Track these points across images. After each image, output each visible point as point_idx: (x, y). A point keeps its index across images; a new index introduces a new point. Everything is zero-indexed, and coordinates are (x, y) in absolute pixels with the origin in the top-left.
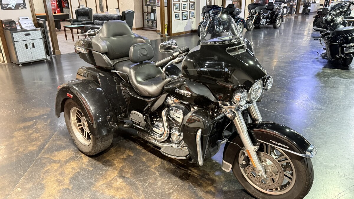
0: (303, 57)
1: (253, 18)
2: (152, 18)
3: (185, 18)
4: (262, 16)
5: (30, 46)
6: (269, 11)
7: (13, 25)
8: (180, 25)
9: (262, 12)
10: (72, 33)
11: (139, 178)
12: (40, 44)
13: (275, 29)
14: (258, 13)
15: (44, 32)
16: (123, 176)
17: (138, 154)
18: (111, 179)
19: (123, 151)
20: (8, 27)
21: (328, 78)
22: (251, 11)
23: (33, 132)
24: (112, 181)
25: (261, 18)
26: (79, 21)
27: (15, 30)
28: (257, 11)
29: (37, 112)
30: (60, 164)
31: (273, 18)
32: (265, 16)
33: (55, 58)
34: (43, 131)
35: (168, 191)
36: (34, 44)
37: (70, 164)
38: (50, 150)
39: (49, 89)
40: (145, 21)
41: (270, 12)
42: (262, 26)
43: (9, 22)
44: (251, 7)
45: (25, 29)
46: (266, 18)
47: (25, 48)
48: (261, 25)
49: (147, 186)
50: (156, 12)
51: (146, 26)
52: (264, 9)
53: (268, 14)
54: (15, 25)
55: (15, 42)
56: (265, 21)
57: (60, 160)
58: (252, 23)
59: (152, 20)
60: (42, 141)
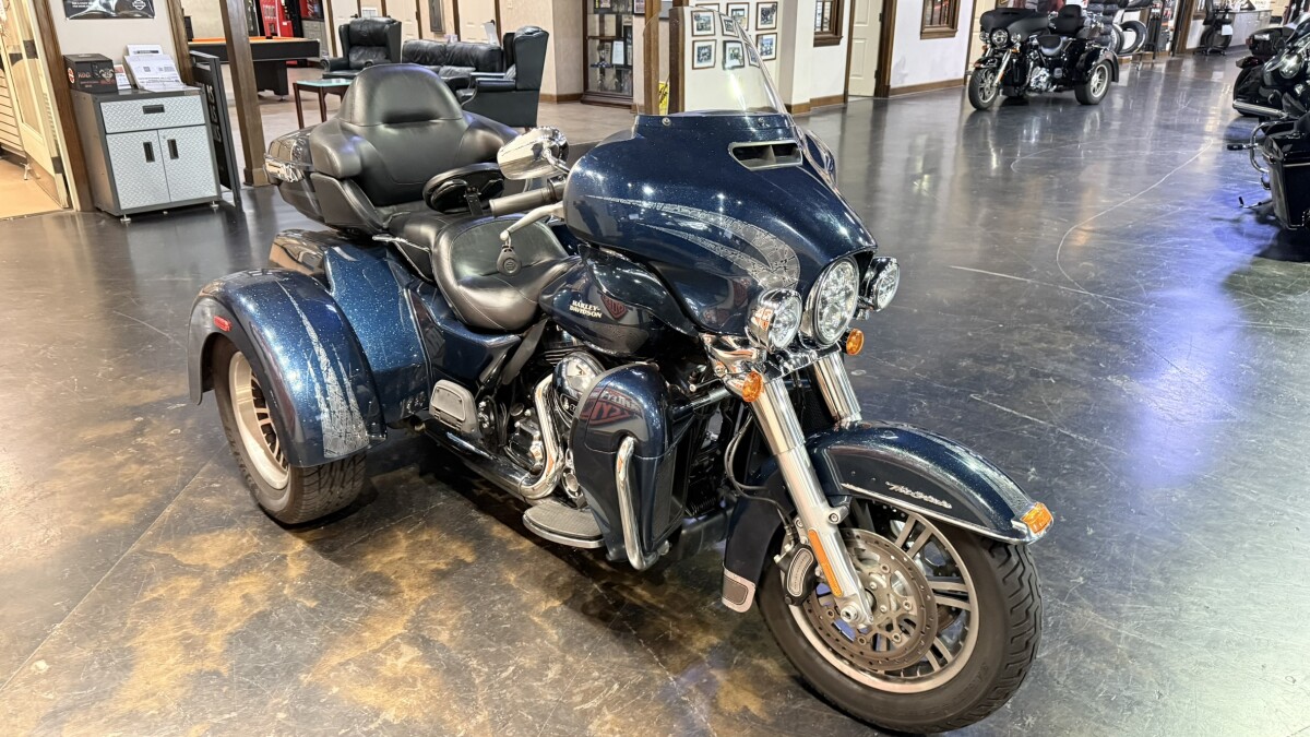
0: (1182, 213)
1: (999, 64)
2: (618, 59)
4: (1035, 56)
5: (161, 150)
6: (1064, 38)
7: (104, 75)
9: (1035, 42)
10: (323, 108)
11: (482, 646)
12: (198, 146)
13: (1084, 108)
14: (1019, 45)
15: (213, 101)
16: (423, 637)
17: (494, 557)
18: (376, 646)
19: (440, 545)
21: (1269, 296)
22: (991, 36)
23: (127, 460)
24: (380, 654)
25: (1032, 64)
26: (352, 66)
27: (111, 92)
28: (1017, 38)
29: (153, 388)
30: (204, 579)
31: (1078, 64)
32: (1048, 57)
34: (163, 458)
35: (584, 701)
36: (177, 143)
37: (237, 582)
38: (175, 528)
40: (590, 69)
41: (1065, 43)
42: (1033, 95)
43: (91, 62)
44: (993, 21)
45: (146, 88)
46: (1051, 64)
47: (144, 157)
48: (1031, 90)
49: (508, 678)
50: (631, 39)
51: (593, 88)
52: (1043, 30)
53: (1058, 48)
54: (111, 75)
55: (108, 137)
56: (1048, 75)
57: (205, 565)
58: (995, 84)
59: (617, 66)
60: (153, 493)
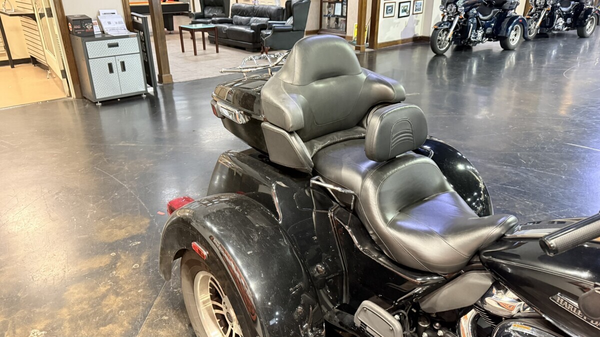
1: (539, 16)
2: (338, 12)
3: (405, 14)
4: (558, 12)
5: (117, 67)
6: (573, 3)
7: (87, 27)
8: (394, 27)
9: (559, 4)
10: (193, 38)
12: (136, 64)
13: (582, 39)
14: (550, 6)
15: (143, 40)
20: (78, 29)
22: (536, 1)
25: (557, 16)
26: (206, 16)
27: (91, 36)
28: (550, 2)
29: (120, 228)
31: (580, 16)
32: (564, 12)
33: (162, 89)
36: (125, 63)
39: (148, 165)
40: (323, 17)
41: (573, 5)
42: (556, 32)
43: (81, 20)
45: (109, 33)
46: (566, 16)
47: (108, 71)
48: (555, 30)
50: (346, 2)
51: (324, 27)
53: (569, 8)
54: (91, 27)
55: (90, 60)
56: (563, 22)
58: (536, 27)
59: (337, 16)
